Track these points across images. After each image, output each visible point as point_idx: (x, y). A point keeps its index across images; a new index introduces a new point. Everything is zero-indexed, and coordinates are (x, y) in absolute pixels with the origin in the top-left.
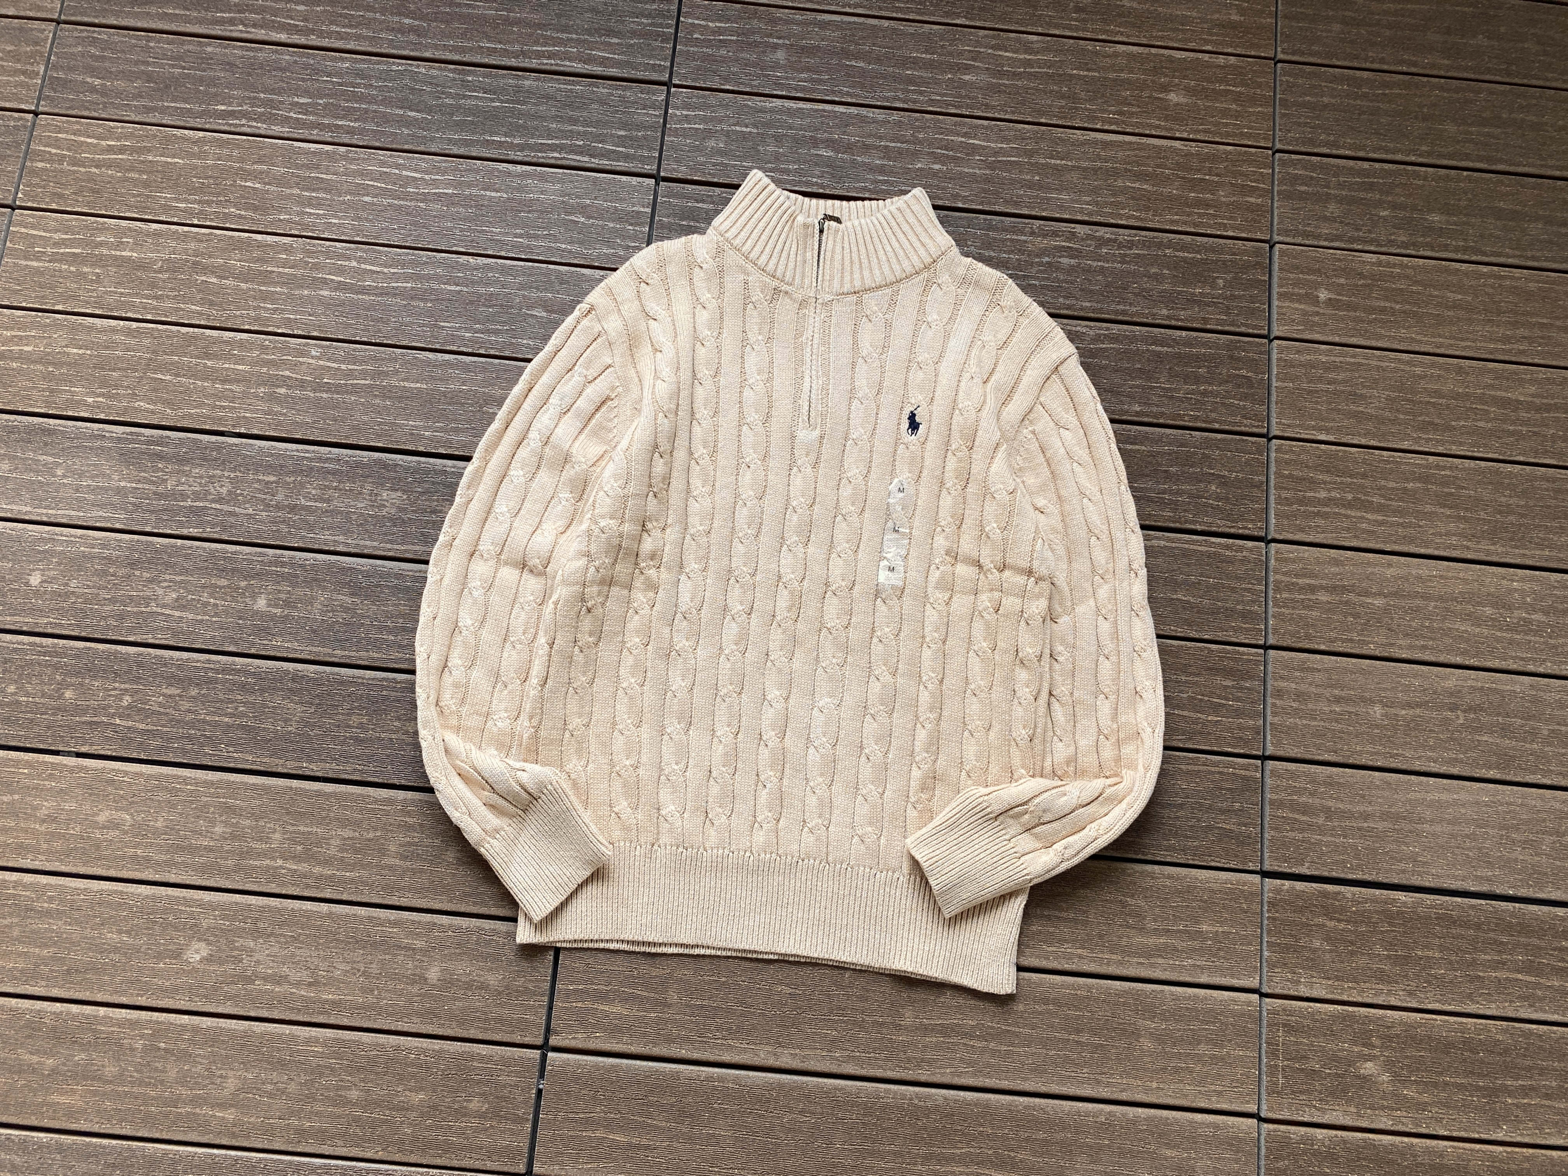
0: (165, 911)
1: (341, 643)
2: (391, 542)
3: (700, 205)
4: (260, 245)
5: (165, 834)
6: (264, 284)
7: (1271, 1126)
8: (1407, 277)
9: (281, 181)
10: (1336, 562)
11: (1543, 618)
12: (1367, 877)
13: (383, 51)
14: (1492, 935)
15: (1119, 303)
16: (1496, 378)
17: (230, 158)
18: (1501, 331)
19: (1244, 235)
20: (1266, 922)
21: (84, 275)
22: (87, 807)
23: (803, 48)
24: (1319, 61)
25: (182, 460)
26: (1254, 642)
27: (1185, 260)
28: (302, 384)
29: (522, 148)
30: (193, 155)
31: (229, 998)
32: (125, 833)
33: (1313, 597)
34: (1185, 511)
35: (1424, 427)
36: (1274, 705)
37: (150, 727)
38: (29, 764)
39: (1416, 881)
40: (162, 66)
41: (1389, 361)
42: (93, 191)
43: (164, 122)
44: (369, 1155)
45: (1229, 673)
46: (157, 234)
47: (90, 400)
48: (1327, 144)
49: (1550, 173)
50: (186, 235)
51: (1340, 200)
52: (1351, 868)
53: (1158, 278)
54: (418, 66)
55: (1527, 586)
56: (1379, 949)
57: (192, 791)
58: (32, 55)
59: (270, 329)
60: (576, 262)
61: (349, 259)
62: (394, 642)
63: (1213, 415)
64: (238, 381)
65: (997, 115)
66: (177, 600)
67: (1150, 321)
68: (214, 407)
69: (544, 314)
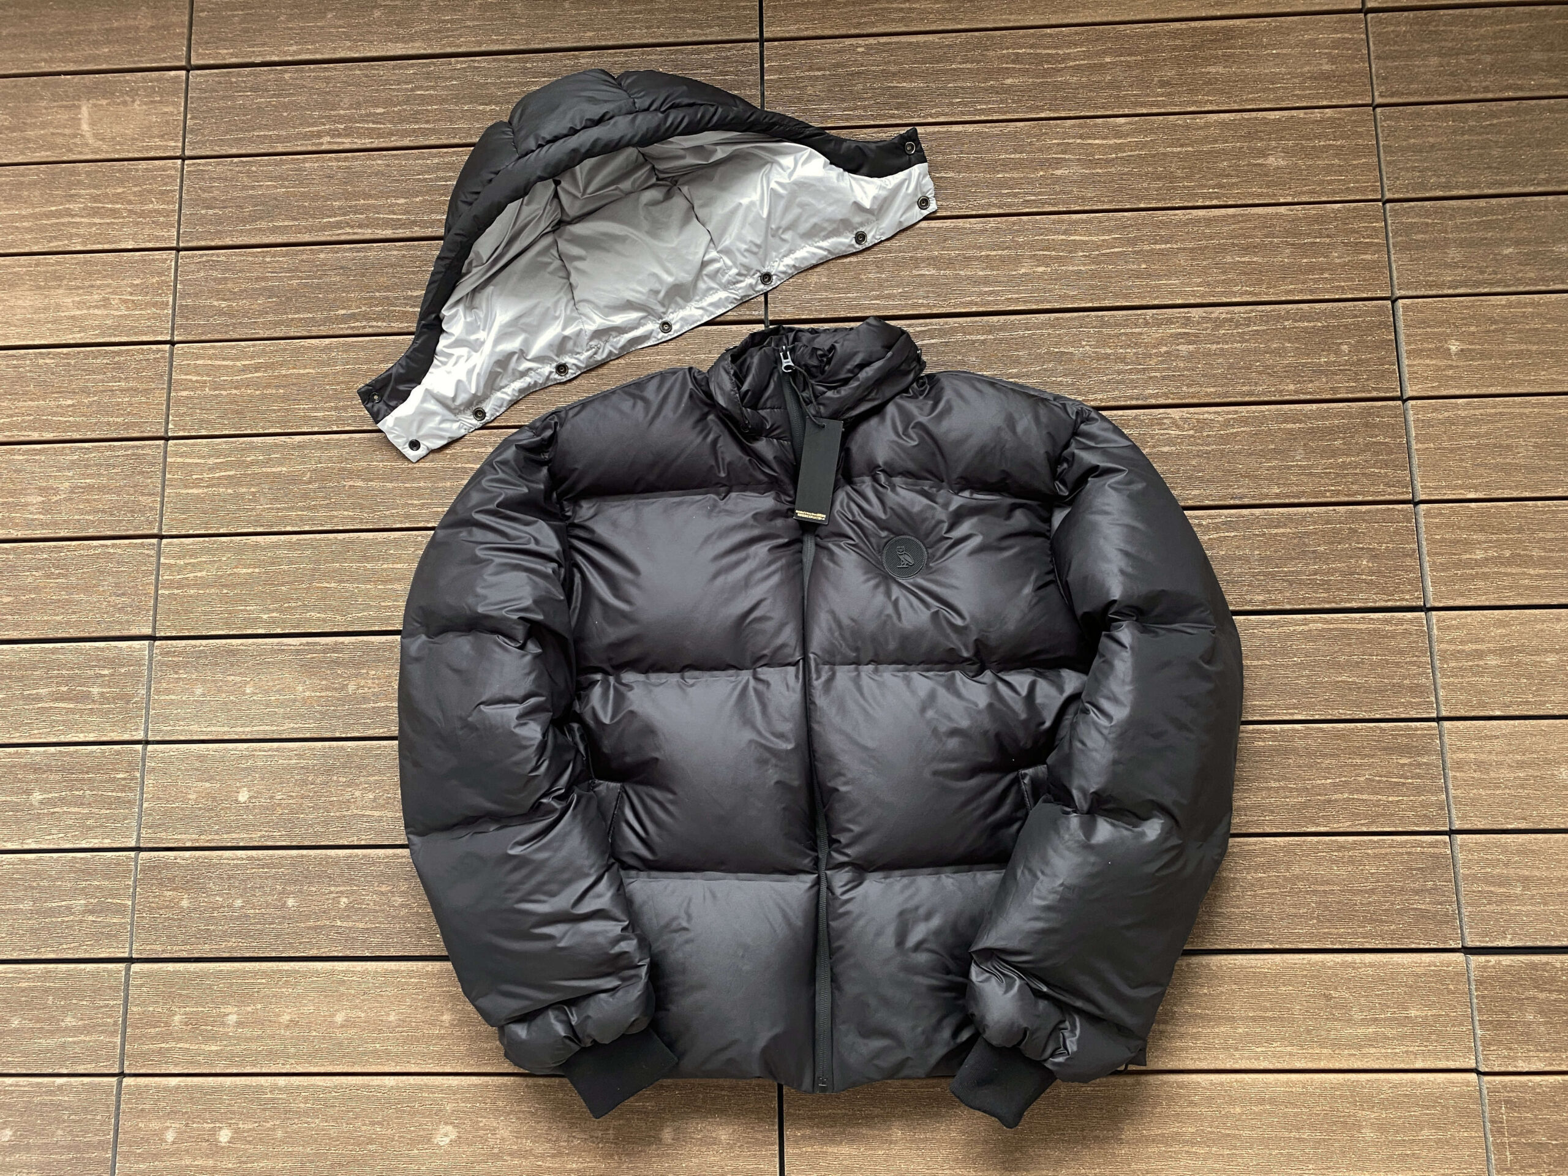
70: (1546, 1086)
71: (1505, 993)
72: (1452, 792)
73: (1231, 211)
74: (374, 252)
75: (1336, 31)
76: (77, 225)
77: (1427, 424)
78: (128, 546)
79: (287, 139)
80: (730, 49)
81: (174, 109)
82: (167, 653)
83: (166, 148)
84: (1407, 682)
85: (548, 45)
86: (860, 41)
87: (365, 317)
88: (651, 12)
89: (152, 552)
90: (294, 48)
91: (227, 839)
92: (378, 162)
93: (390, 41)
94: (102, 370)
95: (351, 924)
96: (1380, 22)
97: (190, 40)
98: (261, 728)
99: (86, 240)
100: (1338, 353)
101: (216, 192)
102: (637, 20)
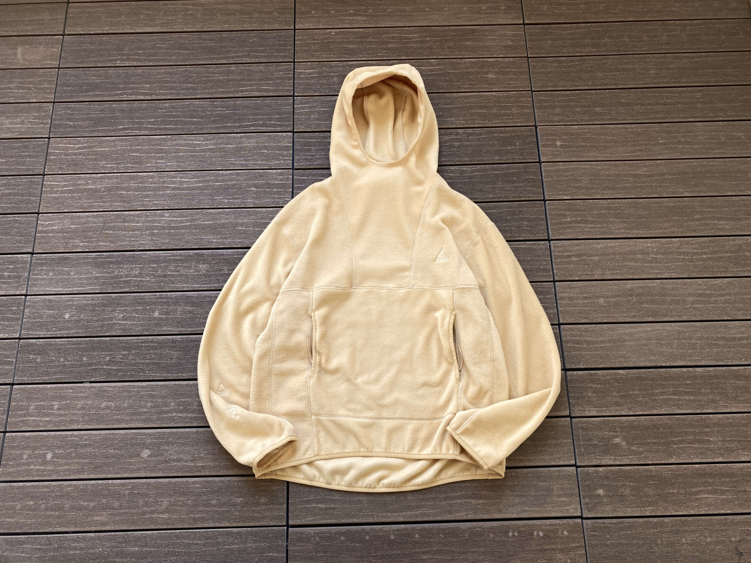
70: (597, 421)
71: (580, 385)
72: (559, 308)
73: (474, 94)
74: (136, 104)
75: (513, 31)
76: (13, 93)
77: (549, 171)
78: (24, 217)
79: (103, 62)
80: (282, 32)
81: (57, 50)
82: (38, 259)
83: (52, 64)
84: (541, 267)
85: (210, 29)
86: (333, 30)
87: (130, 129)
88: (251, 18)
89: (35, 219)
90: (107, 28)
91: (58, 334)
92: (140, 71)
93: (147, 26)
94: (18, 148)
95: (110, 367)
96: (529, 28)
97: (65, 25)
98: (77, 289)
99: (15, 98)
100: (515, 145)
101: (71, 81)
102: (245, 21)
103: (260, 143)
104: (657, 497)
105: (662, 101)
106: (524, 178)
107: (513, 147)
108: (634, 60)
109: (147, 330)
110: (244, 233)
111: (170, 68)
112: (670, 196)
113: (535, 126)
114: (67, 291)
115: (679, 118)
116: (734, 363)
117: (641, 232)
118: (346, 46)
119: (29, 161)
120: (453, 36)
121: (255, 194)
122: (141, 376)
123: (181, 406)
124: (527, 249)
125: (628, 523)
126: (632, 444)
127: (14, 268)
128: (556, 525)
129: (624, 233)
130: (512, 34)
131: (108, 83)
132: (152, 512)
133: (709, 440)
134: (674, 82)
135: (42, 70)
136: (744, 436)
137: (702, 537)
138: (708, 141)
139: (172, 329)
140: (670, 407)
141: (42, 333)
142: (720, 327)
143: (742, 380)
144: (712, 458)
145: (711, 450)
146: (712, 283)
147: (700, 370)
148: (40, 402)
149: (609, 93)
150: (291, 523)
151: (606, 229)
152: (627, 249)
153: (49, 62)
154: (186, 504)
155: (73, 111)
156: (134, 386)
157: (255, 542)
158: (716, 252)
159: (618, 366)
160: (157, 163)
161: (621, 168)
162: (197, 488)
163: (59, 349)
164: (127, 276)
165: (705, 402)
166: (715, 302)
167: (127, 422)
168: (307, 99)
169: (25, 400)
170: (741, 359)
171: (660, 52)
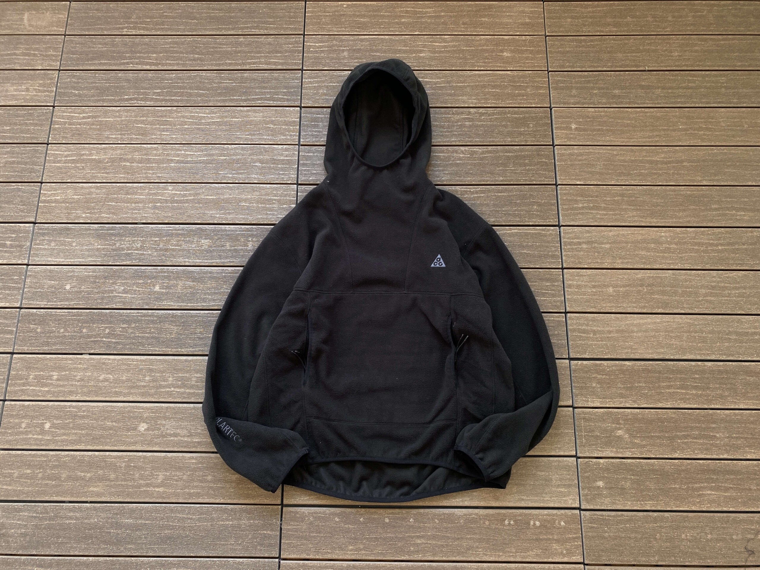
0: (129, 412)
1: (190, 301)
2: (207, 259)
3: (319, 116)
4: (145, 149)
5: (127, 382)
6: (148, 163)
7: (582, 460)
8: (607, 116)
9: (152, 123)
10: (588, 232)
11: (675, 247)
12: (613, 357)
13: (188, 68)
14: (666, 375)
15: (490, 138)
16: (647, 152)
17: (131, 116)
18: (648, 134)
19: (539, 106)
20: (573, 378)
21: (78, 167)
22: (95, 374)
23: (354, 50)
24: (563, 34)
25: (122, 236)
26: (557, 267)
27: (516, 118)
28: (166, 201)
29: (245, 100)
30: (116, 117)
31: (156, 444)
32: (111, 383)
33: (580, 247)
34: (525, 217)
35: (620, 174)
36: (568, 291)
37: (117, 341)
38: (71, 359)
39: (632, 356)
40: (102, 83)
41: (603, 150)
42: (79, 134)
43: (104, 105)
44: (217, 501)
45: (548, 280)
46: (104, 148)
47: (84, 215)
48: (569, 67)
49: (662, 69)
50: (116, 147)
51: (577, 88)
52: (606, 354)
53: (506, 126)
54: (202, 73)
55: (667, 234)
56: (619, 385)
57: (135, 364)
58: (50, 84)
59: (152, 181)
60: (271, 143)
61: (181, 151)
62: (212, 298)
63: (533, 178)
64: (141, 202)
65: (435, 69)
66: (124, 290)
67: (504, 144)
68: (132, 213)
69: (260, 165)
103: (266, 117)
104: (658, 491)
105: (684, 85)
106: (536, 161)
107: (526, 129)
108: (657, 41)
109: (147, 304)
110: (248, 209)
111: (178, 38)
112: (687, 184)
113: (550, 107)
114: (67, 262)
115: (702, 103)
116: (745, 359)
117: (655, 220)
118: (358, 19)
119: (34, 130)
120: (469, 11)
121: (259, 169)
122: (140, 349)
123: (179, 381)
124: (536, 234)
125: (627, 516)
126: (635, 437)
127: (16, 237)
128: (554, 515)
129: (636, 221)
130: (531, 11)
131: (114, 52)
132: (147, 485)
133: (715, 436)
134: (698, 66)
135: (48, 37)
136: (751, 434)
137: (703, 534)
138: (730, 128)
139: (172, 303)
140: (676, 401)
141: (42, 303)
142: (732, 321)
143: (752, 376)
144: (717, 455)
145: (716, 446)
146: (727, 275)
147: (709, 364)
148: (39, 372)
149: (629, 75)
150: (285, 502)
151: (618, 216)
152: (640, 237)
153: (55, 28)
154: (181, 479)
155: (78, 79)
156: (133, 359)
157: (249, 519)
158: (732, 244)
159: (624, 357)
160: (161, 134)
161: (637, 154)
162: (193, 463)
163: (59, 320)
164: (128, 249)
165: (713, 396)
166: (729, 295)
167: (125, 395)
168: (317, 73)
169: (25, 369)
170: (753, 354)
171: (685, 33)
